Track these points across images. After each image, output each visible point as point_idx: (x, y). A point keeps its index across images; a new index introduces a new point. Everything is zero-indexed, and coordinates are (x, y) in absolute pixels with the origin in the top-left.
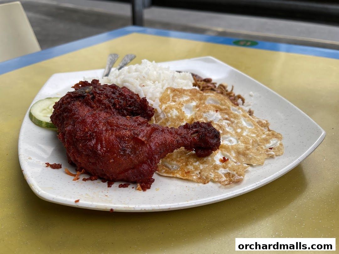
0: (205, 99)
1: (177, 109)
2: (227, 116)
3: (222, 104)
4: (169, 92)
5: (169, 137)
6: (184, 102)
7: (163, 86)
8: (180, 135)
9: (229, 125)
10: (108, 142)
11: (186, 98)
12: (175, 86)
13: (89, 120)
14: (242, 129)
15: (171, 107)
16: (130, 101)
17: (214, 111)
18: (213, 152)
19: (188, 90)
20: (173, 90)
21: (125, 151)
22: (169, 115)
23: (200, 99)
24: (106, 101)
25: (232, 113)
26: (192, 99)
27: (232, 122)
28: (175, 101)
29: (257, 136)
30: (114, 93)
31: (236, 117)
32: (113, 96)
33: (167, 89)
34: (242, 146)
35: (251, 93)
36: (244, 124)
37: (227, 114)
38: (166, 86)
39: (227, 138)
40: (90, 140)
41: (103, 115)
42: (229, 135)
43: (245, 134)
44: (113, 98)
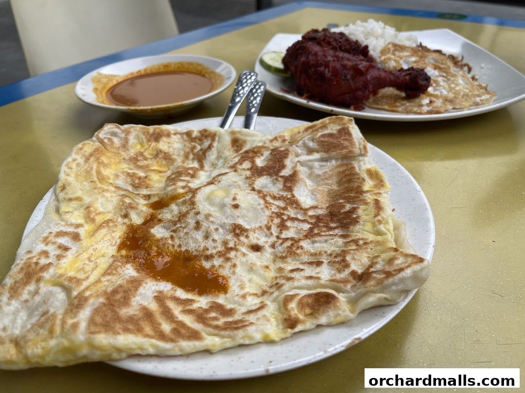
0: (426, 57)
1: (395, 61)
2: (444, 74)
3: (442, 64)
4: (390, 46)
5: (383, 74)
6: (403, 56)
7: (385, 41)
8: (393, 74)
9: (444, 81)
10: (334, 68)
11: (406, 54)
12: (397, 42)
13: (320, 54)
14: (457, 85)
15: (390, 59)
16: (353, 46)
17: (432, 68)
18: (421, 95)
19: (409, 48)
20: (395, 45)
21: (345, 76)
22: (387, 65)
23: (421, 57)
24: (334, 44)
25: (451, 73)
26: (412, 55)
27: (448, 80)
28: (394, 55)
29: (470, 91)
30: (341, 38)
31: (454, 76)
32: (340, 40)
33: (389, 43)
34: (451, 95)
35: (483, 65)
36: (461, 82)
37: (445, 72)
38: (389, 41)
39: (438, 90)
40: (320, 67)
41: (331, 52)
42: (441, 88)
43: (457, 88)
44: (340, 42)
